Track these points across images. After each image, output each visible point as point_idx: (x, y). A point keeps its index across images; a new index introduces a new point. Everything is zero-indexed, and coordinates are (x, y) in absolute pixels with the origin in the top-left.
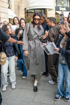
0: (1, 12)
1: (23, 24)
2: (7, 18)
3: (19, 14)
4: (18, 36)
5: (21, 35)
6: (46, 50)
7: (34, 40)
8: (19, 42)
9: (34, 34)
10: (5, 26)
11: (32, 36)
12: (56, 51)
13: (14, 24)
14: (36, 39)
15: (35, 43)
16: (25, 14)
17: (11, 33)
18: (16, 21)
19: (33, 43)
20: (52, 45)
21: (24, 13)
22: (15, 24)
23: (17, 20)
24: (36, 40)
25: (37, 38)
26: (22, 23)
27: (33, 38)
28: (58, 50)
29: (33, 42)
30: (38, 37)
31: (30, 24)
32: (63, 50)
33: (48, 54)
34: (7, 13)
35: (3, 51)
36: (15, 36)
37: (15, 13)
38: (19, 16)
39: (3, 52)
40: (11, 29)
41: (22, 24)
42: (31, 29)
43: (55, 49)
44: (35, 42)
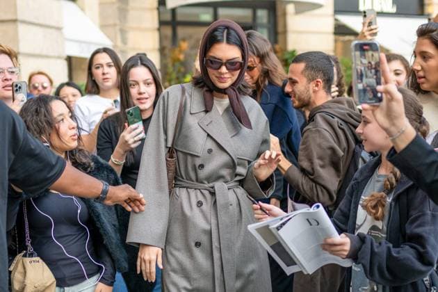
0: (24, 22)
1: (143, 88)
2: (59, 57)
3: (123, 32)
4: (116, 160)
5: (131, 151)
6: (279, 247)
7: (207, 185)
8: (121, 192)
9: (210, 151)
10: (39, 104)
11: (198, 162)
12: (333, 252)
13: (94, 88)
15: (215, 202)
16: (159, 29)
17: (74, 144)
18: (106, 69)
19: (200, 204)
20: (312, 221)
21: (156, 24)
22: (97, 87)
23: (110, 66)
24: (219, 186)
25: (226, 172)
26: (137, 83)
27: (202, 174)
28: (347, 247)
29: (201, 198)
30: (232, 165)
31: (183, 91)
32: (375, 244)
33: (289, 271)
34: (59, 29)
35: (31, 249)
36: (96, 162)
37: (103, 27)
38: (124, 41)
39: (31, 255)
40: (75, 124)
41: (134, 91)
42: (192, 121)
43: (329, 241)
44: (213, 194)
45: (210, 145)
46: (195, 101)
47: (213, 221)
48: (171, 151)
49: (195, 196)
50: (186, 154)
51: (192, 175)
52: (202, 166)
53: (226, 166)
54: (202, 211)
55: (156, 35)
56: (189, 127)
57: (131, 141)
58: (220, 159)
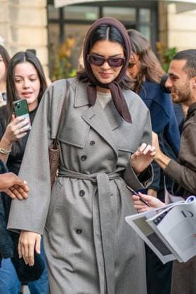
1: (28, 83)
3: (13, 29)
5: (17, 141)
6: (155, 237)
7: (90, 176)
9: (92, 143)
11: (81, 153)
14: (102, 168)
16: (47, 27)
19: (82, 193)
20: (187, 213)
21: (45, 22)
24: (101, 176)
25: (107, 164)
26: (23, 78)
29: (83, 188)
30: (114, 157)
33: (165, 259)
38: (15, 37)
41: (19, 86)
42: (76, 114)
44: (95, 184)
45: (93, 137)
46: (78, 95)
47: (95, 210)
48: (55, 143)
49: (78, 185)
50: (70, 146)
51: (75, 166)
52: (85, 157)
53: (108, 157)
54: (84, 200)
55: (45, 32)
56: (73, 120)
57: (17, 132)
58: (102, 151)
